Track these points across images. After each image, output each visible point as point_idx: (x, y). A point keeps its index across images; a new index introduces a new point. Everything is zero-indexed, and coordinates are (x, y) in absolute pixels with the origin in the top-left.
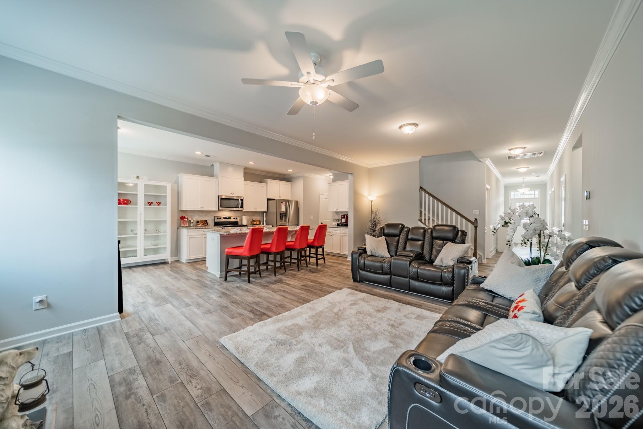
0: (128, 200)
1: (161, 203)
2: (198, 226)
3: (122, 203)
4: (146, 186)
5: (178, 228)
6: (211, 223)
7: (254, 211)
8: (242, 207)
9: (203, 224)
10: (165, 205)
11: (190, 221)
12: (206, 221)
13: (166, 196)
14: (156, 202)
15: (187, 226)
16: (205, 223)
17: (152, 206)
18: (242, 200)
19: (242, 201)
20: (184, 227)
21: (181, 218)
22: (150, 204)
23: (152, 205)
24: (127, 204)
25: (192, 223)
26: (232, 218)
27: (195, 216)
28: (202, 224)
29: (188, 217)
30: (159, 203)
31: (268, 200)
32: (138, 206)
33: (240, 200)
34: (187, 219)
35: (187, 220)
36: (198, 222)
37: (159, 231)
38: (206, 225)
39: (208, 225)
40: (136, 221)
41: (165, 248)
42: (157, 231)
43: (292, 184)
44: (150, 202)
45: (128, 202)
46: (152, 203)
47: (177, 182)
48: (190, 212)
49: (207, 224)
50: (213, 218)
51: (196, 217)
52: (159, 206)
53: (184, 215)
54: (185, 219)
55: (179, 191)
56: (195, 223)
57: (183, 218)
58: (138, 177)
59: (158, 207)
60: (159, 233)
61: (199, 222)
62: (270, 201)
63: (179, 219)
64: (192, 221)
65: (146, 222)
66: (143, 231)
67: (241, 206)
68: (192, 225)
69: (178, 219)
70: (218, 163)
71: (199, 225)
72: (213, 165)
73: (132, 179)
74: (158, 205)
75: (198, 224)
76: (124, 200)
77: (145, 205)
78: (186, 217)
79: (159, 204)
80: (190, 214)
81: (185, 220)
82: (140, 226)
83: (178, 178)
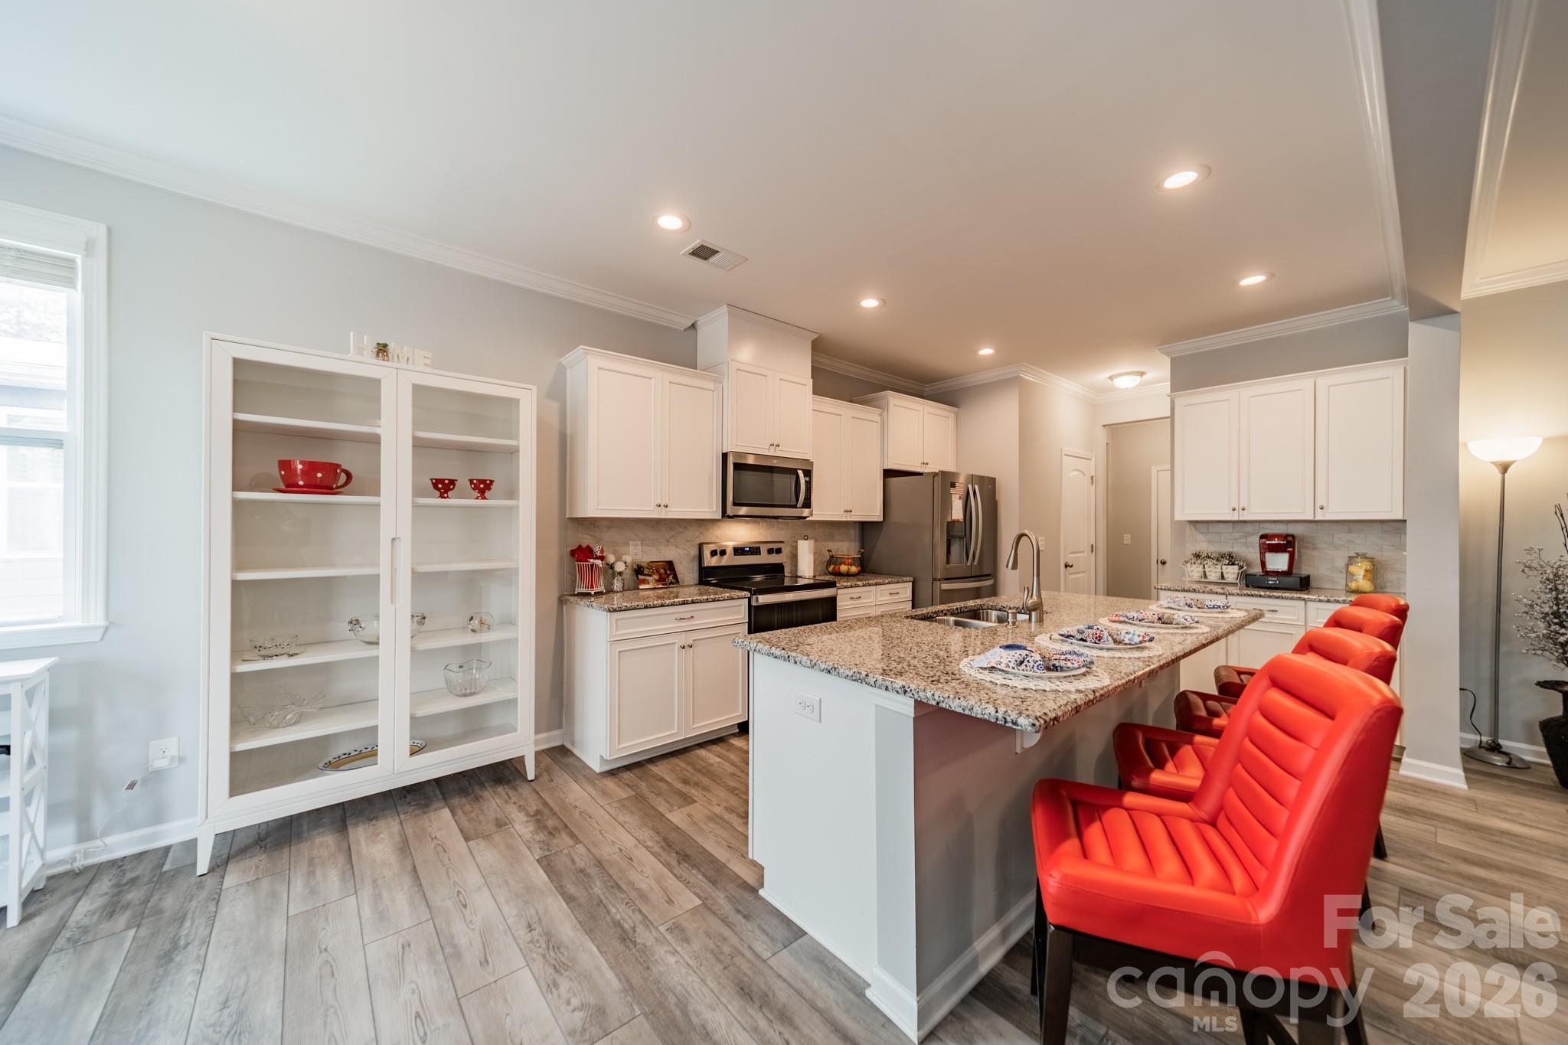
0: (332, 469)
1: (492, 482)
2: (641, 587)
3: (301, 483)
4: (420, 392)
5: (562, 601)
6: (687, 572)
7: (844, 519)
8: (807, 504)
9: (661, 580)
10: (512, 493)
11: (612, 567)
12: (670, 565)
13: (513, 453)
14: (471, 481)
15: (602, 589)
16: (667, 573)
17: (451, 501)
18: (808, 473)
19: (807, 479)
20: (588, 595)
21: (573, 553)
22: (444, 487)
23: (450, 493)
24: (327, 488)
25: (620, 574)
26: (764, 549)
27: (627, 544)
28: (656, 577)
29: (602, 551)
30: (483, 482)
31: (888, 474)
32: (385, 499)
33: (800, 473)
34: (602, 558)
35: (598, 562)
36: (639, 570)
37: (481, 622)
38: (671, 583)
39: (678, 582)
40: (375, 579)
41: (513, 702)
42: (476, 622)
43: (957, 414)
44: (441, 481)
45: (336, 477)
46: (452, 482)
47: (556, 393)
48: (609, 528)
49: (675, 577)
50: (695, 552)
51: (631, 548)
52: (484, 498)
53: (586, 541)
54: (592, 560)
55: (568, 432)
56: (628, 575)
57: (582, 553)
58: (382, 350)
59: (481, 502)
60: (481, 631)
61: (646, 572)
62: (894, 481)
63: (567, 558)
64: (620, 567)
65: (420, 580)
66: (406, 625)
67: (805, 499)
68: (617, 585)
69: (561, 559)
70: (725, 309)
71: (644, 582)
72: (693, 326)
73: (351, 355)
74: (476, 494)
75: (640, 577)
76: (311, 467)
77: (417, 492)
78: (597, 550)
79: (482, 487)
80: (608, 536)
81: (592, 565)
82: (393, 600)
83: (561, 371)
